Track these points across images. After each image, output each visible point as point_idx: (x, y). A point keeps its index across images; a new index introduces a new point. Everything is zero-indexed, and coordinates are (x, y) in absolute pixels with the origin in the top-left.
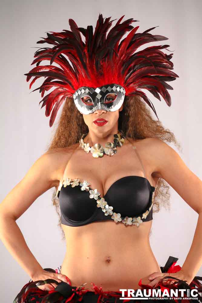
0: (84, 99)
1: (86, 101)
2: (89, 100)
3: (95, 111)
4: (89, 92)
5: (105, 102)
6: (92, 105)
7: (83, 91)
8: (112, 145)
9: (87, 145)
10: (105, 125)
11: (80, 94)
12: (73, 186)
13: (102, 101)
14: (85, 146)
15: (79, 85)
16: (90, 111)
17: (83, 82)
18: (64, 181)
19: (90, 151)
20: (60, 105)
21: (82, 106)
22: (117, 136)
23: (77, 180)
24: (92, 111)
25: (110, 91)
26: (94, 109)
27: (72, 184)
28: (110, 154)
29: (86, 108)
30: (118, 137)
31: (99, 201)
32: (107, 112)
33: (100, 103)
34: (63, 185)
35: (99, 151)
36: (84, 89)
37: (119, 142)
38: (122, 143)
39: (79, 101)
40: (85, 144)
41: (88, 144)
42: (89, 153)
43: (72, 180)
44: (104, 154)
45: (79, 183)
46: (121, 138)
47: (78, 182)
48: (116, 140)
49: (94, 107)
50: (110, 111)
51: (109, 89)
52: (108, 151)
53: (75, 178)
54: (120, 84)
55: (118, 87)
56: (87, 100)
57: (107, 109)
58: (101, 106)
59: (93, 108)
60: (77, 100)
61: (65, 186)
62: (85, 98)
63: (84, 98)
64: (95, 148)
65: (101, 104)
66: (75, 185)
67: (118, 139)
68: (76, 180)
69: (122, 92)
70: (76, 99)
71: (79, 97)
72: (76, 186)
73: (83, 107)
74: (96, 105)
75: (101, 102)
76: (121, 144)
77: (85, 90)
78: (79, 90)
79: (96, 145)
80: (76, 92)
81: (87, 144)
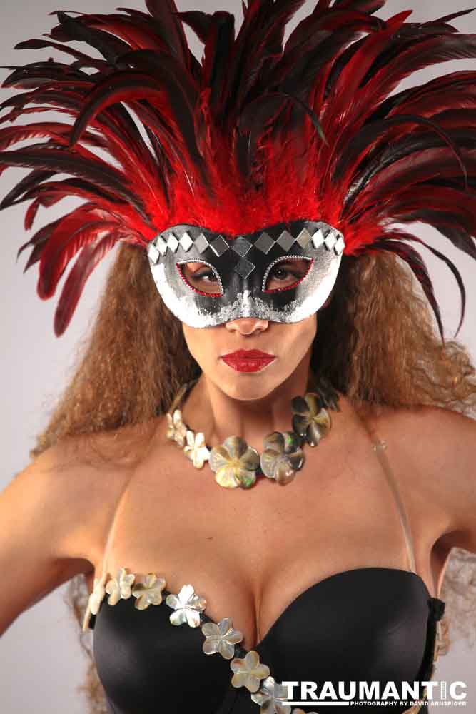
0: (190, 270)
1: (198, 278)
2: (205, 274)
3: (229, 320)
4: (209, 247)
5: (266, 289)
6: (218, 297)
7: (186, 241)
8: (288, 441)
9: (195, 437)
10: (264, 369)
11: (173, 249)
12: (142, 606)
13: (256, 283)
14: (189, 442)
15: (172, 216)
16: (209, 316)
17: (186, 208)
18: (108, 578)
19: (206, 462)
20: (96, 260)
21: (179, 293)
22: (305, 403)
23: (157, 583)
24: (218, 320)
25: (287, 249)
26: (225, 313)
27: (137, 594)
28: (282, 473)
29: (194, 305)
30: (307, 408)
31: (237, 665)
32: (273, 327)
33: (246, 293)
34: (107, 596)
35: (241, 463)
36: (188, 233)
37: (309, 426)
38: (322, 427)
39: (169, 275)
40: (189, 434)
41: (200, 437)
42: (204, 466)
43: (137, 576)
44: (260, 475)
45: (165, 593)
46: (318, 411)
47: (159, 589)
48: (302, 419)
49: (225, 305)
50: (283, 322)
51: (284, 240)
52: (274, 466)
53: (150, 574)
54: (326, 219)
55: (316, 230)
56: (199, 273)
57: (275, 316)
58: (253, 304)
59: (223, 309)
60: (162, 266)
61: (112, 601)
62: (192, 267)
63: (189, 265)
64: (224, 453)
65: (251, 295)
66: (149, 601)
67: (307, 415)
68: (154, 579)
69: (330, 246)
70: (158, 261)
71: (168, 256)
72: (151, 606)
73: (183, 299)
74: (233, 299)
75: (250, 288)
76: (317, 434)
77: (193, 240)
78: (171, 236)
79: (230, 442)
80: (160, 240)
81: (194, 432)
